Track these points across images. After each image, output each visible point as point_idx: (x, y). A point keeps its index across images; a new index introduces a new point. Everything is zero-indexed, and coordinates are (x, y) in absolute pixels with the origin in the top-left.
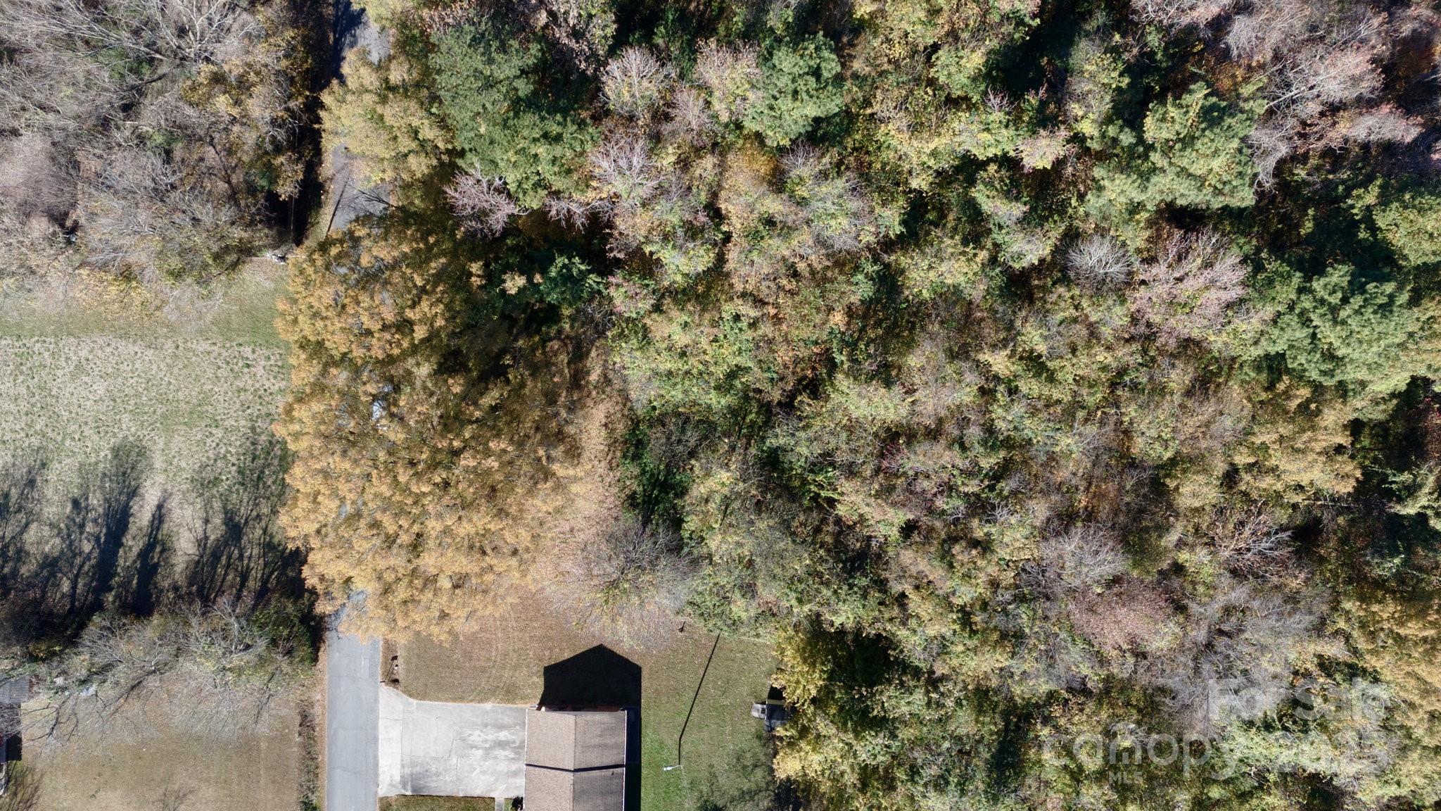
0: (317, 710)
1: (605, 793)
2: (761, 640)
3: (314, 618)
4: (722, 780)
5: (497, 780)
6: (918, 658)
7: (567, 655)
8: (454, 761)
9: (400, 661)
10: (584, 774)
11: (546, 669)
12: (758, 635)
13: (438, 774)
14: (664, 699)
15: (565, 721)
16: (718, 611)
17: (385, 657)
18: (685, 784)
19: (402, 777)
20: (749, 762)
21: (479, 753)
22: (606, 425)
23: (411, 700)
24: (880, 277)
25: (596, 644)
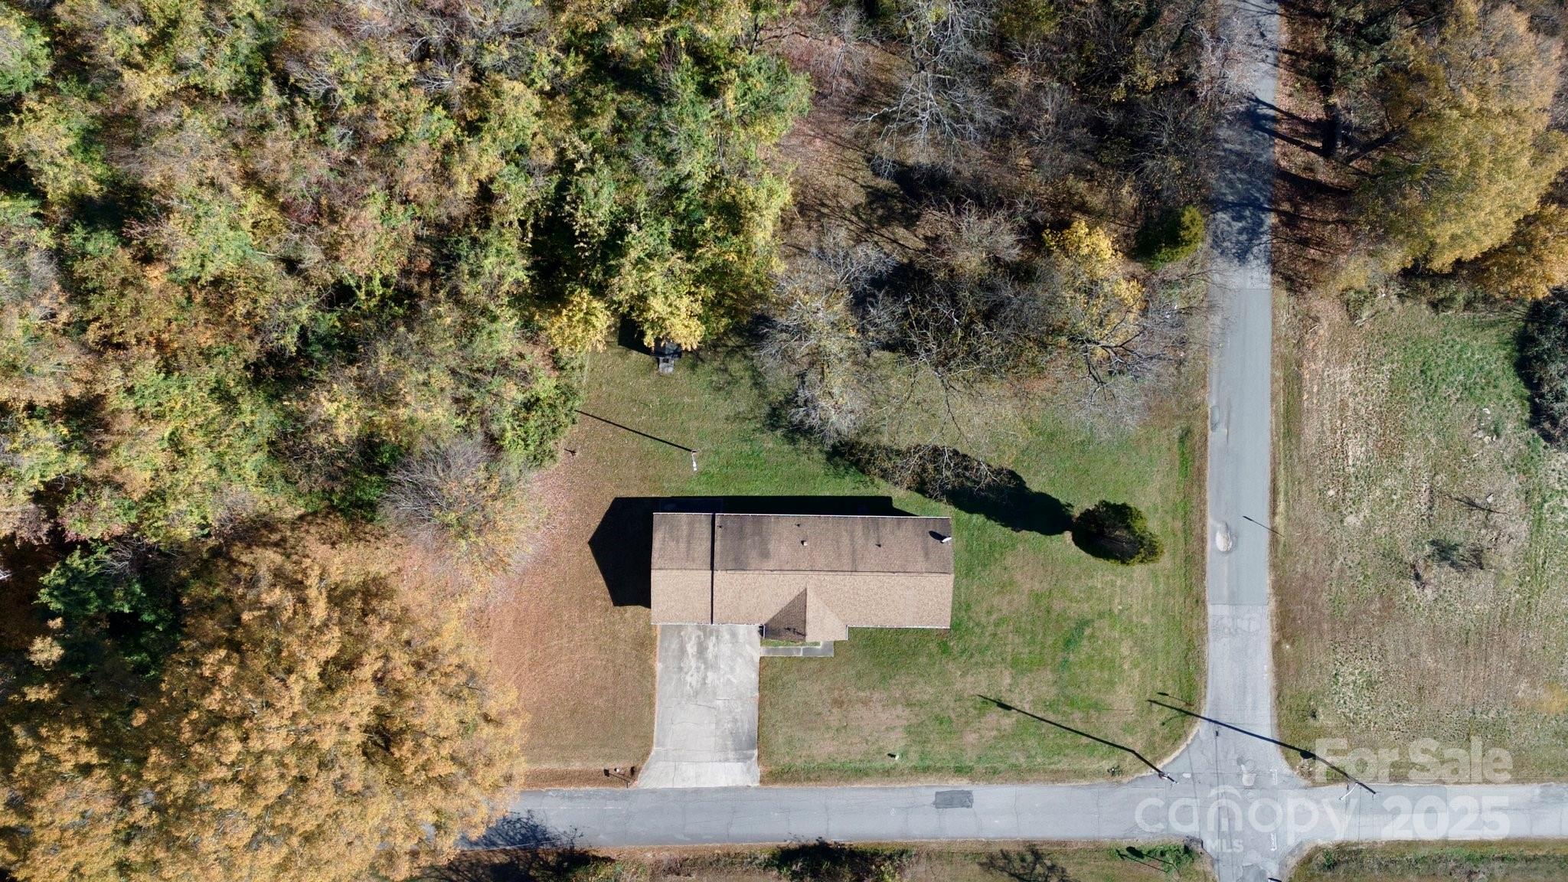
1: (741, 535)
5: (741, 655)
7: (600, 581)
8: (719, 703)
9: (610, 766)
10: (717, 559)
11: (615, 604)
12: (581, 367)
13: (735, 721)
14: (651, 472)
15: (660, 580)
17: (604, 783)
19: (738, 760)
20: (721, 378)
21: (710, 675)
23: (653, 753)
24: (89, 224)
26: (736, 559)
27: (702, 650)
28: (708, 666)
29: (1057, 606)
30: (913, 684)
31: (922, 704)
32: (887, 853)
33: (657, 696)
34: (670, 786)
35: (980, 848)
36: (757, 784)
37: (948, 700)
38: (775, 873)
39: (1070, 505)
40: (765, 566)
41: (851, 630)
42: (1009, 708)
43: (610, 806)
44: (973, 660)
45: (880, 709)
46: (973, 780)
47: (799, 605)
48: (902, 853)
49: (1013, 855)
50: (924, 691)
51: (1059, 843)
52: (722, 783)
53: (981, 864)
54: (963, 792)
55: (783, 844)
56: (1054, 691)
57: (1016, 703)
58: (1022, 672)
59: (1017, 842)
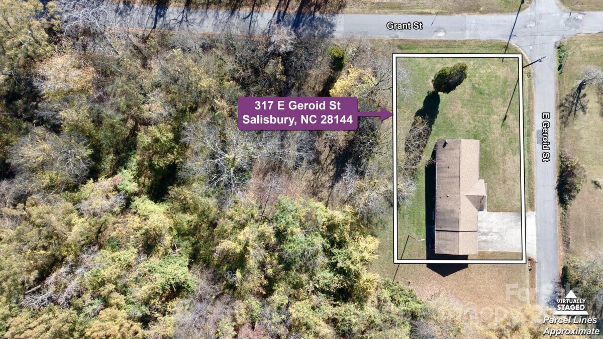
0: (562, 248)
1: (444, 220)
5: (487, 219)
7: (458, 273)
8: (505, 227)
9: (528, 269)
13: (511, 221)
17: (534, 271)
21: (494, 231)
26: (455, 222)
27: (485, 234)
28: (491, 231)
29: (467, 97)
30: (497, 153)
31: (505, 150)
32: (560, 163)
33: (502, 251)
34: (535, 246)
35: (558, 127)
36: (535, 213)
37: (503, 139)
38: (569, 206)
39: (428, 92)
40: (457, 211)
41: (480, 178)
42: (506, 116)
43: (543, 268)
44: (488, 130)
45: (507, 165)
46: (532, 130)
47: (472, 198)
48: (560, 157)
49: (561, 114)
50: (500, 148)
51: (557, 97)
52: (534, 226)
53: (565, 127)
54: (537, 134)
55: (557, 203)
56: (499, 99)
57: (504, 113)
58: (492, 111)
59: (556, 113)
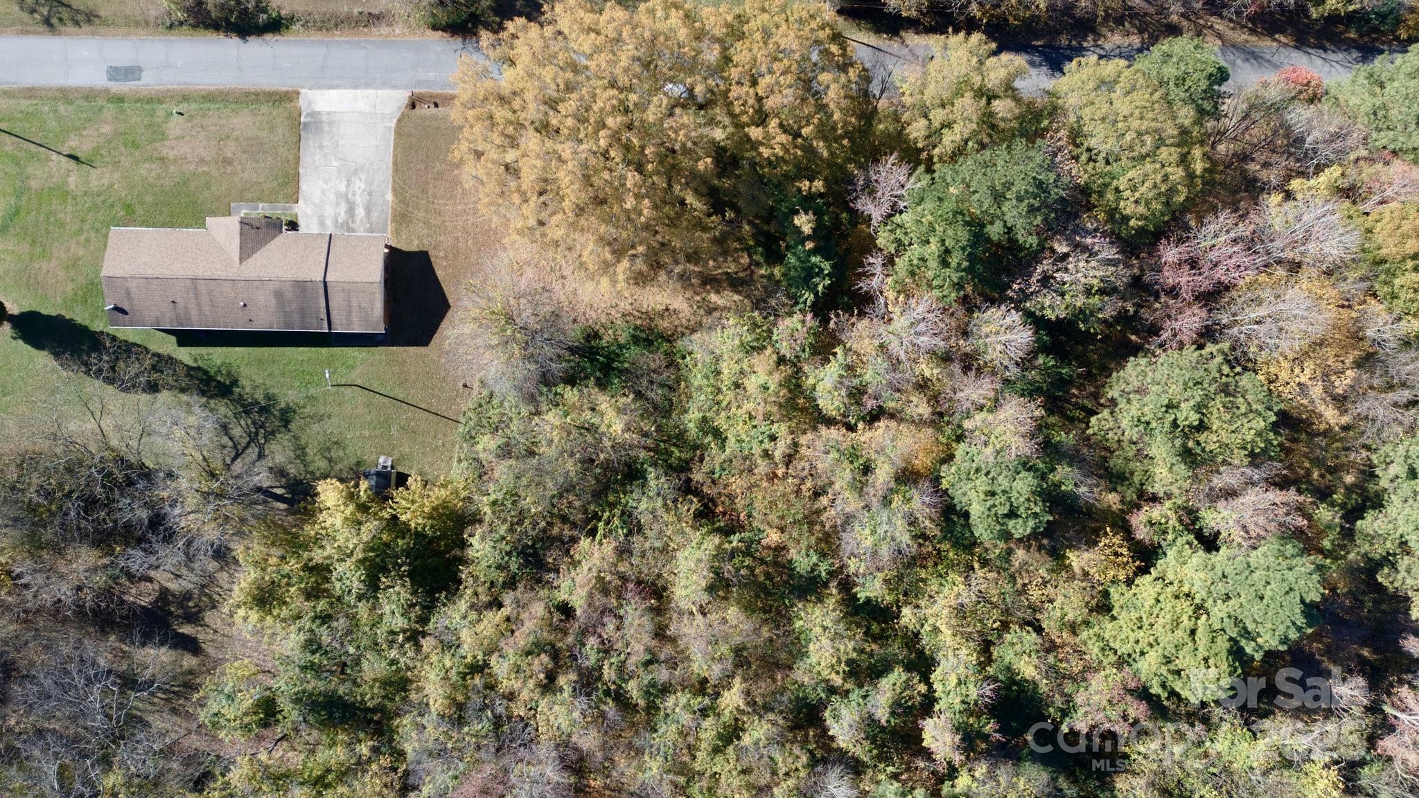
0: (384, 30)
1: (303, 312)
2: (455, 464)
3: (475, 26)
4: (316, 427)
5: (316, 205)
6: (437, 622)
7: (440, 273)
8: (335, 163)
9: (433, 110)
10: (322, 291)
11: (426, 253)
12: (460, 461)
13: (321, 147)
14: (396, 369)
15: (374, 272)
16: (484, 422)
17: (437, 96)
18: (312, 391)
19: (319, 113)
20: (334, 454)
21: (343, 188)
22: (667, 309)
23: (395, 121)
24: (815, 578)
25: (451, 301)
26: (304, 291)
27: (351, 210)
28: (345, 196)
29: (25, 247)
30: (159, 177)
31: (150, 159)
32: (185, 27)
33: (391, 171)
34: (380, 92)
35: (102, 30)
36: (302, 91)
37: (126, 162)
38: (283, 13)
39: (15, 338)
40: (277, 285)
41: (203, 225)
42: (71, 156)
43: (432, 75)
44: (102, 198)
45: (189, 156)
46: (107, 91)
47: (248, 249)
48: (171, 26)
49: (69, 23)
50: (148, 171)
51: (27, 32)
52: (333, 93)
53: (97, 16)
54: (117, 80)
55: (279, 37)
56: (30, 170)
57: (64, 159)
58: (59, 188)
59: (66, 34)
